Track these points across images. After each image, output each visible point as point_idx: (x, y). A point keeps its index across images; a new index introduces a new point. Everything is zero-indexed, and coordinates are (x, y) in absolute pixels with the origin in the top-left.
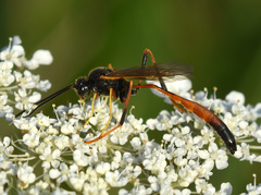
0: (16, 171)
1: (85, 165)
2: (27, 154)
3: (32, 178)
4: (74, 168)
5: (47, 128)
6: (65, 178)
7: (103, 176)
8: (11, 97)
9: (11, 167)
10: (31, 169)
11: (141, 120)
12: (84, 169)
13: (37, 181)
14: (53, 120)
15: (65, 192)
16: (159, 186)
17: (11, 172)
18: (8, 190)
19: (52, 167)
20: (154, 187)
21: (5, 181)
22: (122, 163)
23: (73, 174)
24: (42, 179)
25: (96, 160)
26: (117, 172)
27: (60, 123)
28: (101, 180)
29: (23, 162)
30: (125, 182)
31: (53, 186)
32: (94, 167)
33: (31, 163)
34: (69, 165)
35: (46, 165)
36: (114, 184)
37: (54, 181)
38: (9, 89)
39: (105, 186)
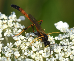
0: (14, 53)
1: (35, 51)
2: (17, 48)
3: (19, 55)
4: (32, 52)
5: (23, 40)
6: (29, 55)
7: (41, 54)
8: (12, 31)
9: (12, 52)
10: (18, 52)
11: (52, 37)
12: (35, 52)
13: (20, 56)
14: (25, 37)
15: (29, 59)
16: (59, 57)
17: (12, 53)
18: (11, 59)
19: (25, 52)
20: (57, 57)
21: (10, 56)
22: (47, 50)
23: (32, 54)
24: (22, 55)
25: (39, 49)
26: (45, 53)
27: (27, 38)
28: (41, 55)
29: (16, 50)
30: (48, 56)
31: (25, 57)
32: (38, 52)
33: (18, 51)
34: (30, 51)
35: (23, 51)
36: (45, 57)
37: (26, 56)
38: (12, 28)
39: (42, 57)
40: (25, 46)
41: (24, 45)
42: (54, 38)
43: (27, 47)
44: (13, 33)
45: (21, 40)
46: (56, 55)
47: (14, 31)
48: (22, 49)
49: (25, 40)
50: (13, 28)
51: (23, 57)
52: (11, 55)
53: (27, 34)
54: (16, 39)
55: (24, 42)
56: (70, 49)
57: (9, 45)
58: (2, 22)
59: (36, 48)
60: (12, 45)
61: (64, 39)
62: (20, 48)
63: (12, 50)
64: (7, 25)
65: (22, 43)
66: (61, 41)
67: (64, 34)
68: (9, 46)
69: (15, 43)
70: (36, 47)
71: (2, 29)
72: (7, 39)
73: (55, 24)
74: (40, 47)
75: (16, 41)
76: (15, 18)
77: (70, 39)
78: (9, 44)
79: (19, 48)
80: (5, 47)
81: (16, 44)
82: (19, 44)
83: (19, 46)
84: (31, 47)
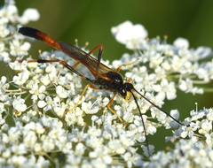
40: (40, 84)
41: (38, 82)
43: (43, 88)
45: (29, 69)
46: (116, 107)
47: (12, 47)
48: (31, 92)
50: (9, 41)
51: (34, 113)
52: (6, 107)
53: (45, 54)
54: (16, 69)
55: (37, 76)
56: (151, 92)
59: (66, 89)
60: (7, 82)
61: (135, 66)
62: (28, 90)
63: (7, 96)
65: (30, 78)
66: (128, 71)
67: (136, 54)
69: (15, 78)
70: (67, 86)
73: (114, 30)
74: (75, 88)
75: (16, 73)
76: (14, 15)
77: (151, 66)
79: (23, 90)
81: (16, 80)
82: (24, 81)
83: (25, 85)
84: (54, 87)
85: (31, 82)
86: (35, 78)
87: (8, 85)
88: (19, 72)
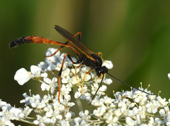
40: (114, 116)
41: (112, 114)
42: (167, 103)
43: (116, 119)
44: (90, 92)
45: (105, 105)
47: (93, 89)
48: (107, 122)
49: (113, 105)
50: (90, 84)
53: (118, 93)
55: (112, 110)
57: (83, 114)
58: (71, 72)
59: (133, 119)
60: (89, 114)
62: (105, 120)
63: (89, 124)
64: (80, 77)
65: (107, 111)
68: (84, 118)
69: (95, 111)
70: (134, 117)
71: (71, 85)
72: (79, 103)
74: (140, 119)
75: (96, 108)
78: (84, 112)
79: (101, 120)
80: (77, 120)
81: (96, 113)
82: (102, 114)
83: (102, 116)
84: (124, 118)
85: (107, 114)
86: (110, 111)
87: (90, 117)
88: (98, 107)
